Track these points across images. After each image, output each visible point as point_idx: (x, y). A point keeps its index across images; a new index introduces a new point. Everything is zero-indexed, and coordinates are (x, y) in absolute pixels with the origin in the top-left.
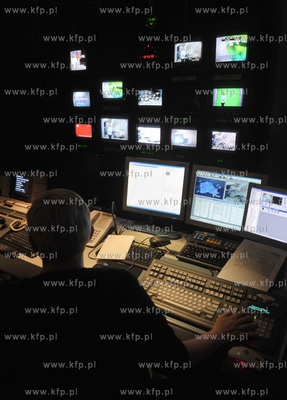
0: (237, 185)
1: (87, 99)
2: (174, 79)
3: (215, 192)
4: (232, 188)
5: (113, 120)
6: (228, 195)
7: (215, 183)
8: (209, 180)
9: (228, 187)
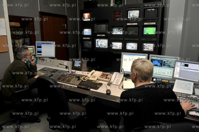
0: (168, 61)
1: (90, 32)
2: (128, 24)
3: (159, 64)
4: (166, 62)
5: (101, 40)
6: (164, 65)
7: (159, 61)
8: (156, 60)
9: (164, 62)
